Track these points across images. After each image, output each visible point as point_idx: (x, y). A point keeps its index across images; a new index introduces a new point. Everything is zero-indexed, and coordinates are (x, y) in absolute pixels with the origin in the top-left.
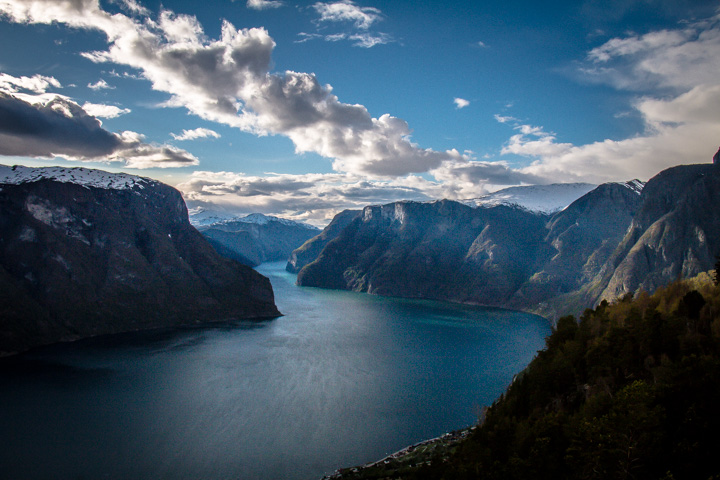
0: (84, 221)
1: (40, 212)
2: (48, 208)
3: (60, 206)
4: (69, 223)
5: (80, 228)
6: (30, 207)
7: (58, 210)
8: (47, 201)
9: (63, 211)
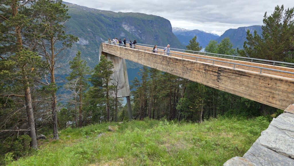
0: (139, 31)
1: (126, 28)
2: (129, 26)
3: (132, 26)
4: (135, 32)
5: (138, 33)
6: (123, 26)
7: (131, 27)
8: (128, 24)
9: (133, 27)
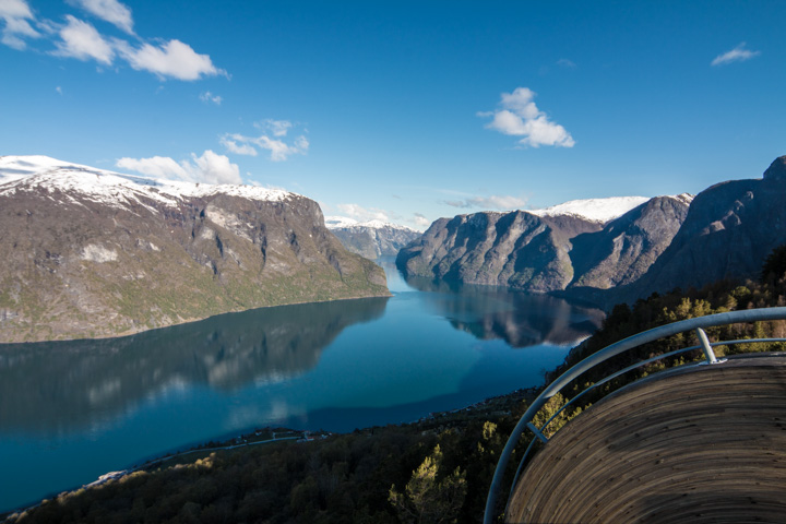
0: (248, 224)
2: (222, 214)
3: (231, 212)
4: (238, 226)
5: (245, 230)
6: (209, 214)
7: (229, 216)
8: (222, 209)
9: (233, 216)
